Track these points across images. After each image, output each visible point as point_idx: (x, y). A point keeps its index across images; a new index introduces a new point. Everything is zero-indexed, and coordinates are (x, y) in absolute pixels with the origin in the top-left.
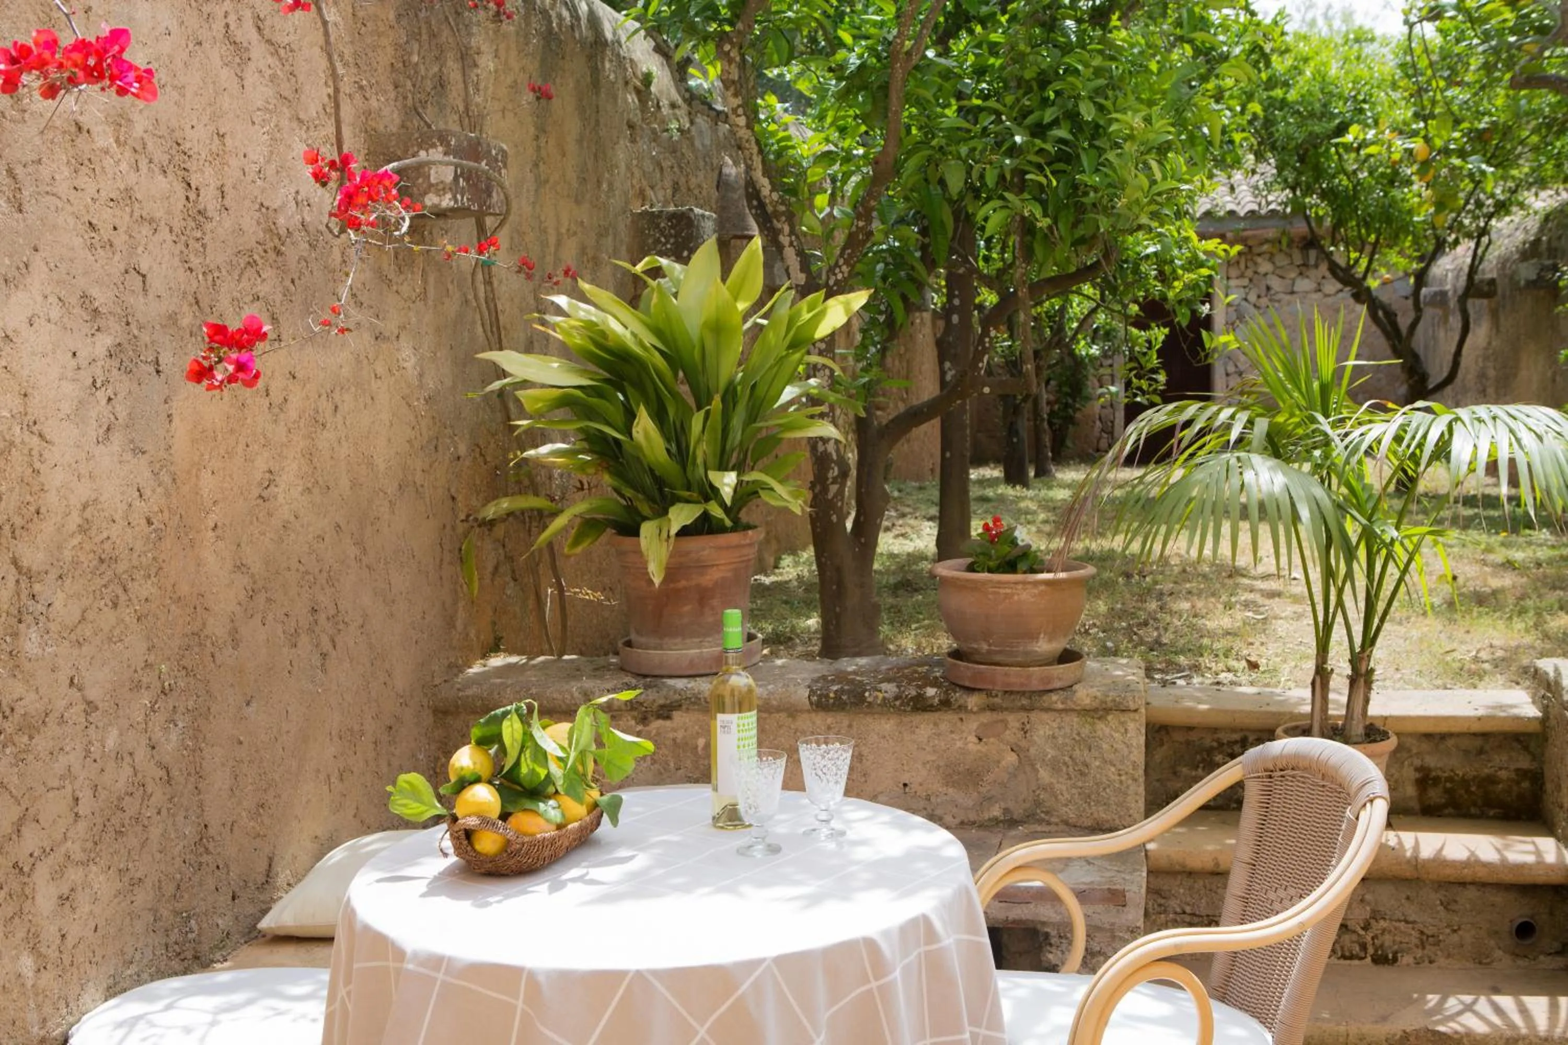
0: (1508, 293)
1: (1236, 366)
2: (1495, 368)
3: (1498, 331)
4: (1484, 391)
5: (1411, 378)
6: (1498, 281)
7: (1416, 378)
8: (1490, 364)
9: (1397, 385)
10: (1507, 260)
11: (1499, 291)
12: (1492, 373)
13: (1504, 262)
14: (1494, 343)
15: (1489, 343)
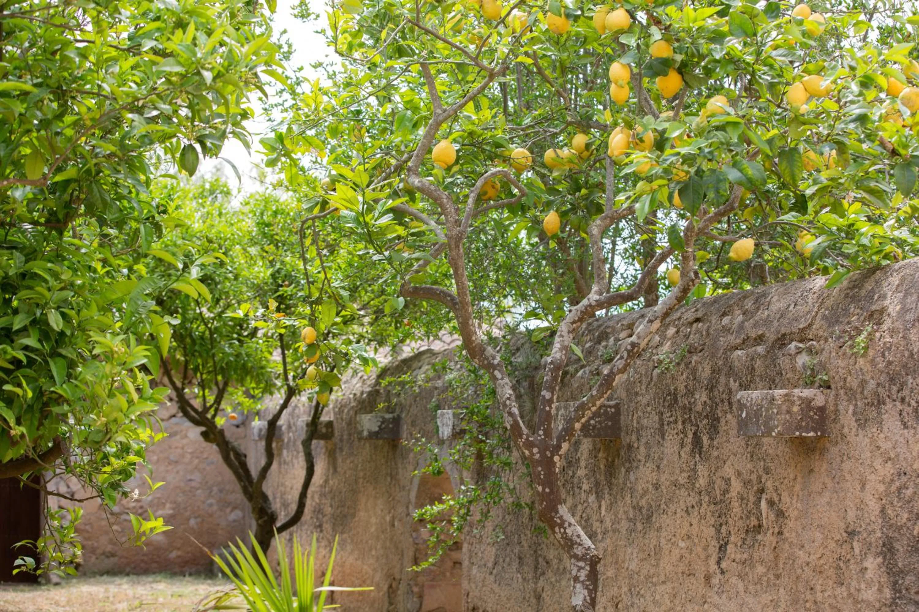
0: (345, 437)
1: (68, 487)
2: (331, 506)
3: (335, 470)
4: (320, 526)
5: (260, 518)
6: (335, 424)
7: (266, 518)
8: (328, 502)
9: (228, 510)
10: (345, 406)
11: (337, 433)
12: (328, 510)
13: (341, 407)
14: (331, 482)
15: (326, 481)
